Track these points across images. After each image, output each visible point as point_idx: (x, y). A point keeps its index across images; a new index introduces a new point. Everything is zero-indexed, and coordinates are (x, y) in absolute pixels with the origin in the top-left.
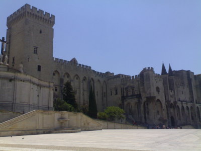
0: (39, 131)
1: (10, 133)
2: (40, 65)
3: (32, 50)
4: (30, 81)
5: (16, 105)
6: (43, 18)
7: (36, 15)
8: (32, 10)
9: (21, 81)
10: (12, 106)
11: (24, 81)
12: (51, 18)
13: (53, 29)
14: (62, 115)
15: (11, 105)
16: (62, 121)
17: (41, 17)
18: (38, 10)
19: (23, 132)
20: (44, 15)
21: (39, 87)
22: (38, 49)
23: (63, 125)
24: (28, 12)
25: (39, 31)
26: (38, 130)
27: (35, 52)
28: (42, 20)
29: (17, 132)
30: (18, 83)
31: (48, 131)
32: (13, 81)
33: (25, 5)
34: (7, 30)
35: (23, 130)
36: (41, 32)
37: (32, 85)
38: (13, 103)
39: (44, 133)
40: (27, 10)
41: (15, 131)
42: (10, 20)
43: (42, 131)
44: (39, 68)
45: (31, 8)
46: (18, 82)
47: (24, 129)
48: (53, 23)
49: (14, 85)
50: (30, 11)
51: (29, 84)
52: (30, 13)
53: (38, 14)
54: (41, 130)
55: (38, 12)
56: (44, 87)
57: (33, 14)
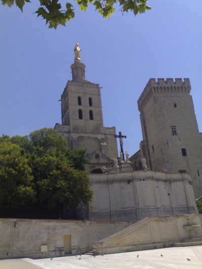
0: (156, 245)
1: (117, 249)
2: (184, 147)
3: (170, 131)
4: (152, 178)
5: (140, 211)
6: (175, 87)
7: (164, 87)
8: (158, 83)
9: (141, 180)
10: (136, 212)
11: (144, 180)
12: (184, 83)
13: (191, 96)
14: (188, 219)
15: (134, 211)
16: (188, 228)
17: (171, 88)
18: (165, 80)
19: (134, 247)
20: (175, 83)
21: (167, 183)
22: (177, 128)
23: (193, 234)
24: (154, 88)
25: (173, 105)
26: (155, 243)
27: (174, 133)
28: (173, 90)
29: (126, 248)
30: (138, 184)
31: (171, 243)
32: (131, 183)
33: (150, 81)
34: (140, 115)
35: (133, 245)
36: (175, 106)
37: (156, 182)
38: (136, 209)
39: (165, 247)
40: (153, 86)
41: (124, 246)
42: (140, 103)
43: (161, 245)
44: (184, 152)
45: (157, 81)
46: (137, 182)
47: (136, 243)
48: (189, 88)
49: (134, 187)
50: (156, 86)
51: (152, 182)
52: (157, 88)
53: (166, 86)
54: (159, 242)
55: (166, 82)
56: (175, 181)
57: (161, 87)
